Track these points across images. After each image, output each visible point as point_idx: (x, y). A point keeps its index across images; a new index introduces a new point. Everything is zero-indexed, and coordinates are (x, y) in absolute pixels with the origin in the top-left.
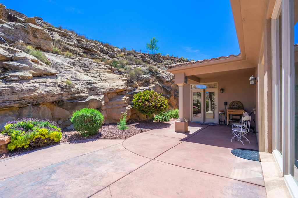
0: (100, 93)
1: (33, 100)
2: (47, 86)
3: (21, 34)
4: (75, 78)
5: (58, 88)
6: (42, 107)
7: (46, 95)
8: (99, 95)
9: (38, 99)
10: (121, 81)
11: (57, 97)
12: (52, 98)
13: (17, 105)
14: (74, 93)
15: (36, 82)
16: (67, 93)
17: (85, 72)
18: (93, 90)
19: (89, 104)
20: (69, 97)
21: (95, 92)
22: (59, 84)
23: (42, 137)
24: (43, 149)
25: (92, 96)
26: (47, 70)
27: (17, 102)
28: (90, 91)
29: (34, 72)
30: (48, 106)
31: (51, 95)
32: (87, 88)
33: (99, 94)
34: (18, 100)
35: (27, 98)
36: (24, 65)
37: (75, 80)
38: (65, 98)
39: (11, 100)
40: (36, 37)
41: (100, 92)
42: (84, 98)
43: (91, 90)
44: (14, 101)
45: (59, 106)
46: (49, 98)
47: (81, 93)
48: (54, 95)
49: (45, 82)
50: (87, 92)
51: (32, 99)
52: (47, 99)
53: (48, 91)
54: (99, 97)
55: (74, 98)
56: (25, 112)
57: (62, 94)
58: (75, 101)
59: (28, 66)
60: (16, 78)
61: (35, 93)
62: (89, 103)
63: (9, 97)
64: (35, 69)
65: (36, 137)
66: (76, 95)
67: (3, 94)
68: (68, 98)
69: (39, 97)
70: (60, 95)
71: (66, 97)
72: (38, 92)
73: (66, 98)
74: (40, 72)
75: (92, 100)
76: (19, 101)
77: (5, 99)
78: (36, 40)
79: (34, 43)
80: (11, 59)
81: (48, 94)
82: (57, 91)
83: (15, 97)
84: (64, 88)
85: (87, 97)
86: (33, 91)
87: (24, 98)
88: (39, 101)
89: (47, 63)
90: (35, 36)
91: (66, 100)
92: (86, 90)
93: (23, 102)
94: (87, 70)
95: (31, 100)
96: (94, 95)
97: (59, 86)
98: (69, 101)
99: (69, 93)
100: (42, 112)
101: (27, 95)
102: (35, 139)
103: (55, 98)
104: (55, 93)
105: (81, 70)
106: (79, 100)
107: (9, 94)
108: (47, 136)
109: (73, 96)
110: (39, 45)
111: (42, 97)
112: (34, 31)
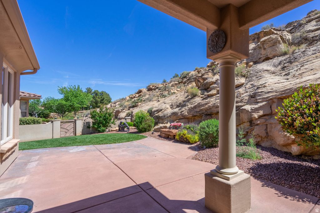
3: (257, 52)
6: (214, 116)
7: (212, 107)
8: (257, 103)
9: (208, 110)
12: (216, 109)
13: (198, 114)
18: (254, 97)
23: (184, 136)
28: (251, 99)
31: (216, 107)
32: (249, 96)
39: (197, 111)
43: (252, 97)
44: (198, 112)
46: (214, 109)
47: (240, 102)
50: (246, 101)
61: (207, 106)
78: (265, 52)
83: (198, 110)
85: (242, 106)
86: (206, 104)
87: (201, 110)
88: (208, 112)
90: (264, 48)
93: (201, 112)
95: (205, 111)
101: (203, 108)
102: (181, 136)
110: (267, 55)
111: (210, 109)
112: (263, 44)
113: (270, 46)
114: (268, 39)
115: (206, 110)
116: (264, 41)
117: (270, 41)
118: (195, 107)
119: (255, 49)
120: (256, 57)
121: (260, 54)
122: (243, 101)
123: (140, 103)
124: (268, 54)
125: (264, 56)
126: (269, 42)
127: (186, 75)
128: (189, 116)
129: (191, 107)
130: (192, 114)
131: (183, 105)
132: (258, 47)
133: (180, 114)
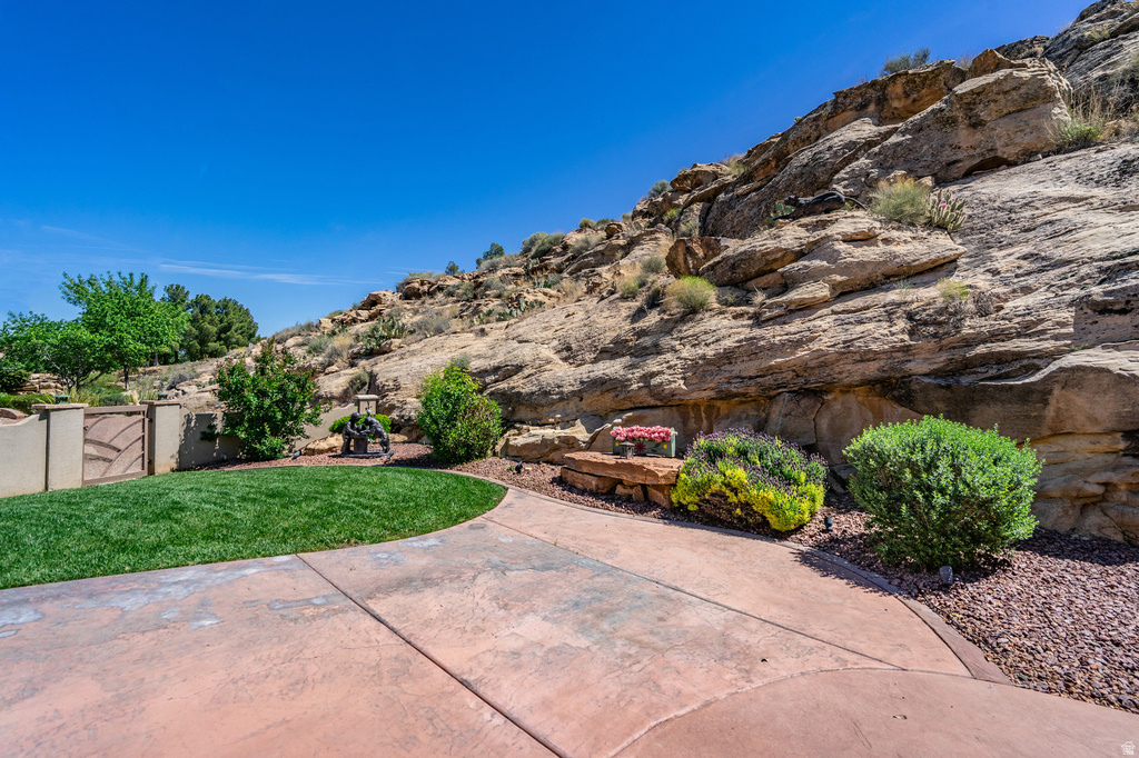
1: (798, 376)
2: (860, 322)
3: (930, 140)
4: (1043, 259)
5: (900, 326)
6: (835, 399)
7: (834, 357)
9: (809, 370)
11: (882, 363)
12: (860, 366)
13: (754, 389)
14: (969, 343)
15: (833, 313)
16: (932, 344)
18: (1123, 312)
19: (1052, 400)
20: (942, 359)
22: (911, 307)
23: (728, 493)
25: (1097, 351)
27: (753, 382)
28: (1099, 318)
29: (839, 278)
30: (860, 398)
31: (857, 357)
32: (1082, 302)
34: (757, 377)
35: (779, 366)
36: (816, 263)
37: (1041, 271)
38: (917, 366)
39: (744, 374)
40: (977, 125)
42: (1025, 362)
44: (751, 378)
45: (899, 401)
46: (849, 367)
47: (1019, 335)
48: (867, 357)
49: (865, 309)
50: (1068, 330)
51: (794, 371)
52: (840, 373)
53: (845, 342)
55: (966, 367)
56: (777, 412)
57: (906, 349)
58: (965, 380)
59: (825, 263)
60: (776, 312)
61: (800, 353)
62: (1050, 392)
63: (742, 366)
64: (846, 268)
65: (715, 488)
66: (981, 349)
67: (734, 361)
68: (935, 366)
69: (812, 364)
70: (900, 354)
71: (925, 359)
72: (810, 349)
73: (925, 368)
74: (861, 275)
76: (759, 380)
77: (734, 374)
78: (978, 136)
80: (798, 256)
81: (843, 353)
83: (750, 368)
84: (926, 323)
86: (798, 344)
87: (770, 371)
88: (812, 379)
89: (942, 225)
90: (973, 120)
91: (925, 375)
92: (1066, 314)
93: (768, 380)
95: (790, 375)
97: (909, 316)
98: (939, 381)
99: (944, 342)
101: (779, 360)
102: (712, 495)
103: (872, 369)
104: (874, 347)
106: (993, 372)
107: (745, 358)
109: (958, 354)
110: (992, 150)
111: (823, 365)
112: (969, 104)
113: (1005, 111)
114: (997, 82)
115: (802, 369)
116: (977, 93)
117: (1006, 93)
118: (728, 358)
119: (921, 130)
120: (929, 159)
121: (947, 147)
122: (1043, 332)
123: (397, 342)
124: (998, 144)
125: (972, 152)
126: (1001, 96)
127: (550, 243)
128: (695, 395)
129: (703, 357)
130: (712, 385)
131: (645, 348)
132: (938, 121)
133: (640, 388)
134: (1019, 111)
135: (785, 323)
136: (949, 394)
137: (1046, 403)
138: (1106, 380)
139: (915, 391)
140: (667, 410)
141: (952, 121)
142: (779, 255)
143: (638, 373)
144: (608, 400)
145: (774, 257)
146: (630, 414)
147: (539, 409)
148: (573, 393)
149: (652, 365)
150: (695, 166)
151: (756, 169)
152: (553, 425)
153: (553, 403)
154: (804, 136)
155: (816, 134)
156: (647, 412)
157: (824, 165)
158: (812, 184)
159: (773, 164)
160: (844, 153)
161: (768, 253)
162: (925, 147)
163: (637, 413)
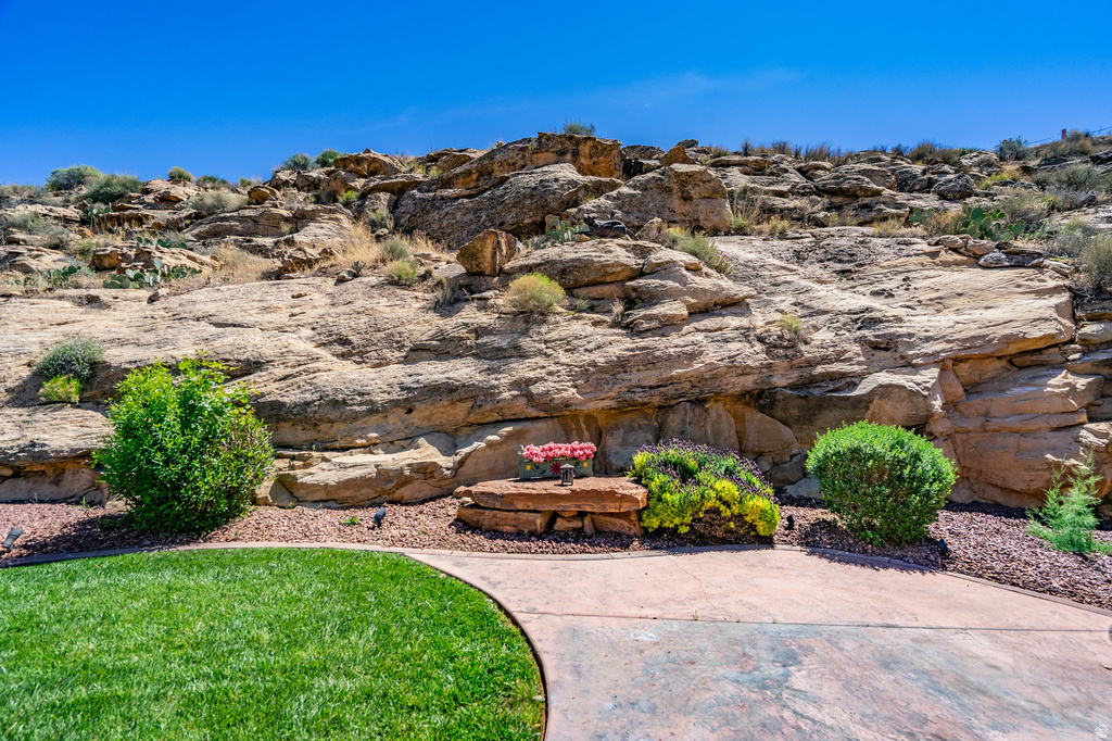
0: (919, 361)
1: (693, 387)
2: (726, 341)
3: (654, 200)
4: (808, 307)
5: (759, 347)
6: (712, 407)
7: (724, 370)
8: (916, 368)
9: (703, 382)
10: (1033, 296)
11: (756, 377)
12: (742, 378)
13: (658, 398)
14: (811, 364)
15: (698, 330)
16: (786, 363)
17: (844, 280)
18: (886, 349)
19: (872, 407)
20: (795, 375)
21: (897, 355)
22: (758, 331)
23: (722, 508)
24: (728, 550)
25: (883, 374)
26: (723, 289)
27: (656, 391)
28: (874, 352)
29: (693, 301)
30: (728, 407)
31: (739, 371)
32: (861, 341)
33: (914, 366)
34: (658, 387)
35: (678, 377)
36: (670, 283)
37: (811, 316)
38: (779, 381)
39: (644, 383)
40: (687, 198)
41: (917, 356)
42: (848, 380)
43: (876, 347)
44: (651, 388)
45: (762, 409)
46: (734, 379)
47: (837, 361)
48: (746, 371)
49: (721, 330)
50: (862, 359)
51: (690, 382)
52: (727, 384)
53: (729, 358)
54: (918, 378)
55: (811, 382)
56: (674, 421)
57: (769, 366)
58: (817, 392)
59: (677, 285)
60: (654, 324)
61: (697, 365)
62: (871, 402)
63: (641, 375)
64: (694, 292)
65: (708, 505)
66: (819, 369)
67: (629, 369)
68: (790, 381)
69: (707, 375)
70: (765, 370)
71: (782, 375)
72: (703, 362)
73: (783, 382)
74: (705, 299)
75: (885, 391)
76: (662, 389)
77: (634, 382)
78: (688, 208)
79: (683, 218)
80: (641, 274)
81: (730, 367)
82: (753, 354)
83: (650, 377)
84: (775, 347)
85: (862, 376)
86: (692, 356)
87: (671, 381)
88: (706, 389)
89: (720, 270)
90: (685, 194)
91: (784, 387)
92: (856, 348)
93: (670, 390)
94: (849, 271)
95: (688, 386)
96: (892, 369)
97: (761, 340)
98: (795, 393)
99: (794, 362)
100: (713, 425)
101: (678, 371)
102: (706, 512)
103: (749, 382)
104: (749, 362)
105: (825, 275)
106: (831, 387)
107: (641, 367)
108: (736, 509)
109: (806, 372)
111: (715, 377)
112: (683, 181)
113: (704, 195)
115: (700, 379)
116: (690, 175)
117: (704, 182)
118: (622, 366)
119: (646, 189)
121: (665, 209)
122: (851, 359)
124: (701, 218)
126: (701, 183)
128: (593, 405)
129: (593, 364)
130: (612, 394)
131: (500, 349)
132: (658, 187)
133: (515, 397)
134: (709, 198)
135: (663, 336)
136: (804, 402)
137: (867, 408)
138: (904, 394)
139: (778, 400)
140: (550, 422)
141: (668, 190)
142: (619, 269)
143: (505, 379)
144: (460, 411)
145: (613, 270)
146: (510, 429)
147: (324, 427)
148: (395, 403)
149: (522, 369)
150: (368, 151)
151: (457, 176)
152: (369, 448)
153: (355, 417)
154: (511, 161)
155: (522, 162)
156: (528, 425)
157: (554, 194)
158: (543, 207)
159: (475, 176)
160: (569, 189)
161: (608, 266)
162: (652, 204)
163: (520, 426)
